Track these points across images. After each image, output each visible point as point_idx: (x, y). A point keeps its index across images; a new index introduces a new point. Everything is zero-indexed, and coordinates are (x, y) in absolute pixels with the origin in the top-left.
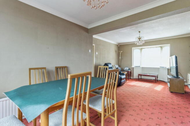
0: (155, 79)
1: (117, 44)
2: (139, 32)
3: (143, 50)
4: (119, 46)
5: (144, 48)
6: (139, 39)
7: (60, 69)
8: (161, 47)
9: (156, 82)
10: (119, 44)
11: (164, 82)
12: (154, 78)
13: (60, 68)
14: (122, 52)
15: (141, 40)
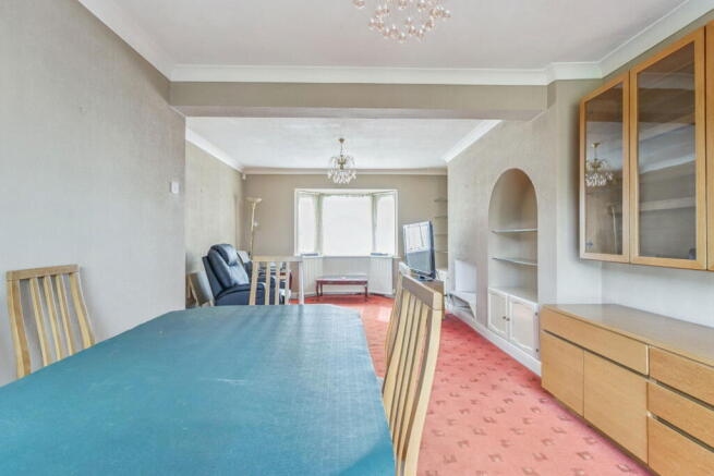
0: (363, 291)
1: (239, 170)
2: (342, 140)
3: (325, 199)
4: (244, 177)
5: (329, 195)
6: (342, 163)
7: (41, 284)
8: (374, 197)
9: (366, 301)
10: (246, 168)
11: (382, 296)
12: (360, 289)
13: (41, 278)
14: (260, 200)
15: (345, 166)
